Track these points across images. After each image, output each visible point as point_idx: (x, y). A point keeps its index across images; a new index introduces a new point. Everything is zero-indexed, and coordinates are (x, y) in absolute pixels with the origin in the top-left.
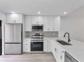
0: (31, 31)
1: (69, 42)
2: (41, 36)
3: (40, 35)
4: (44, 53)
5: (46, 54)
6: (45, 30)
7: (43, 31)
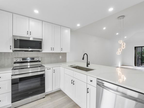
0: (11, 51)
1: (87, 66)
2: (29, 64)
3: (27, 62)
4: (46, 95)
5: (51, 96)
6: (46, 49)
7: (43, 52)
